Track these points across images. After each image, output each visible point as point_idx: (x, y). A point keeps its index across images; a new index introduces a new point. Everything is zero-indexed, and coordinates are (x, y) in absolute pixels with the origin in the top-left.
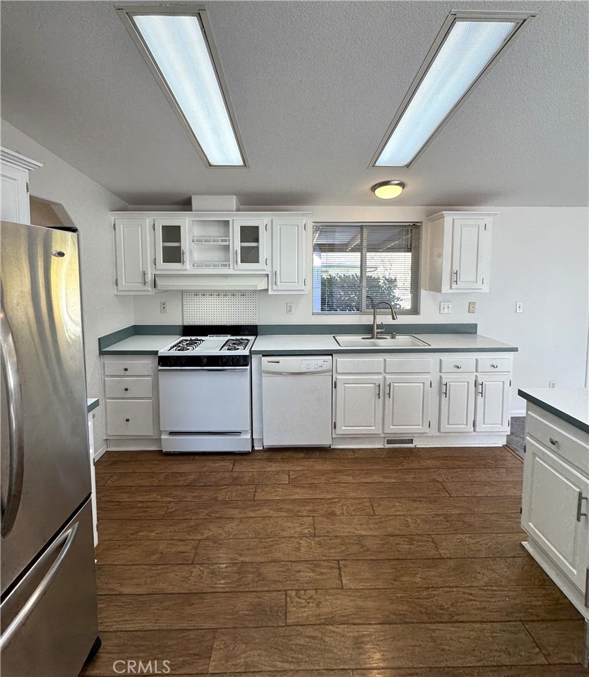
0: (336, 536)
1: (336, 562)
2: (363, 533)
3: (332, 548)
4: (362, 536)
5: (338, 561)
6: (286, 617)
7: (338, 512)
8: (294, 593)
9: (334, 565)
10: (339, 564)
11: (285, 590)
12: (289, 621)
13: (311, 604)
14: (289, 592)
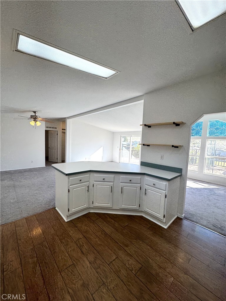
0: (97, 273)
1: (110, 265)
2: (88, 263)
3: (105, 271)
4: (90, 263)
5: (109, 265)
6: (141, 268)
7: (81, 282)
8: (133, 272)
9: (112, 265)
10: (110, 264)
11: (135, 275)
12: (141, 266)
13: (131, 263)
14: (135, 274)
